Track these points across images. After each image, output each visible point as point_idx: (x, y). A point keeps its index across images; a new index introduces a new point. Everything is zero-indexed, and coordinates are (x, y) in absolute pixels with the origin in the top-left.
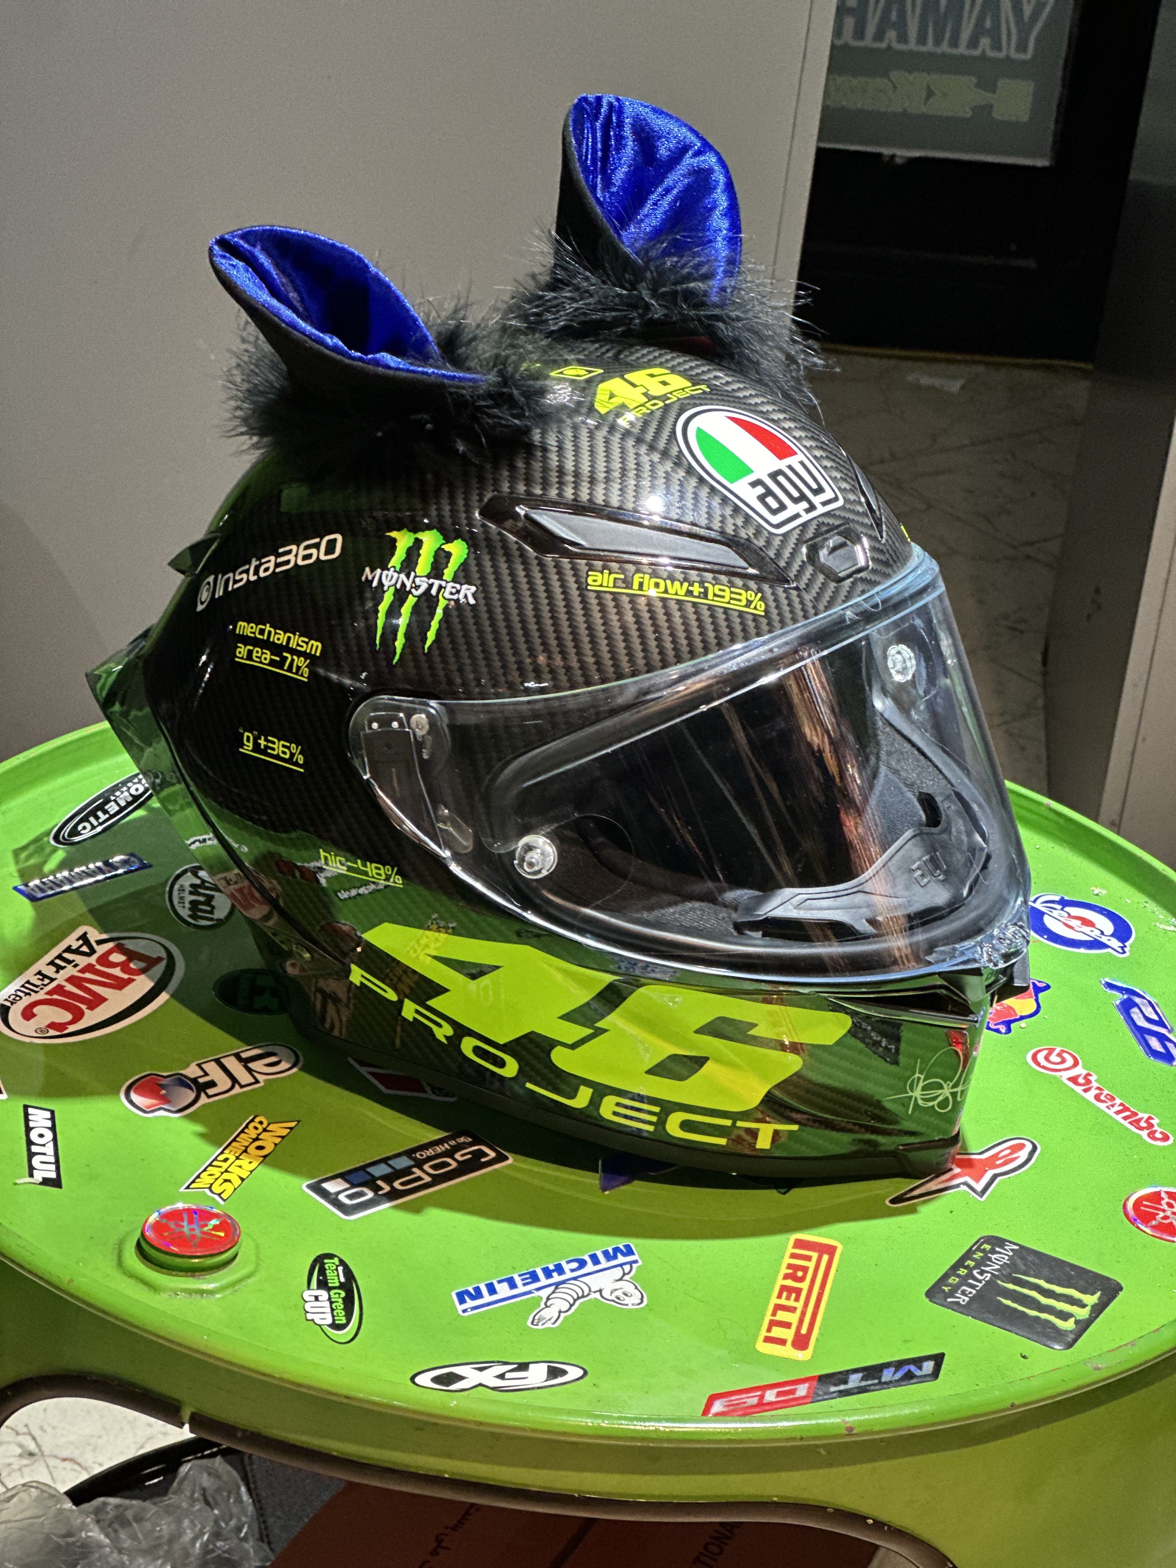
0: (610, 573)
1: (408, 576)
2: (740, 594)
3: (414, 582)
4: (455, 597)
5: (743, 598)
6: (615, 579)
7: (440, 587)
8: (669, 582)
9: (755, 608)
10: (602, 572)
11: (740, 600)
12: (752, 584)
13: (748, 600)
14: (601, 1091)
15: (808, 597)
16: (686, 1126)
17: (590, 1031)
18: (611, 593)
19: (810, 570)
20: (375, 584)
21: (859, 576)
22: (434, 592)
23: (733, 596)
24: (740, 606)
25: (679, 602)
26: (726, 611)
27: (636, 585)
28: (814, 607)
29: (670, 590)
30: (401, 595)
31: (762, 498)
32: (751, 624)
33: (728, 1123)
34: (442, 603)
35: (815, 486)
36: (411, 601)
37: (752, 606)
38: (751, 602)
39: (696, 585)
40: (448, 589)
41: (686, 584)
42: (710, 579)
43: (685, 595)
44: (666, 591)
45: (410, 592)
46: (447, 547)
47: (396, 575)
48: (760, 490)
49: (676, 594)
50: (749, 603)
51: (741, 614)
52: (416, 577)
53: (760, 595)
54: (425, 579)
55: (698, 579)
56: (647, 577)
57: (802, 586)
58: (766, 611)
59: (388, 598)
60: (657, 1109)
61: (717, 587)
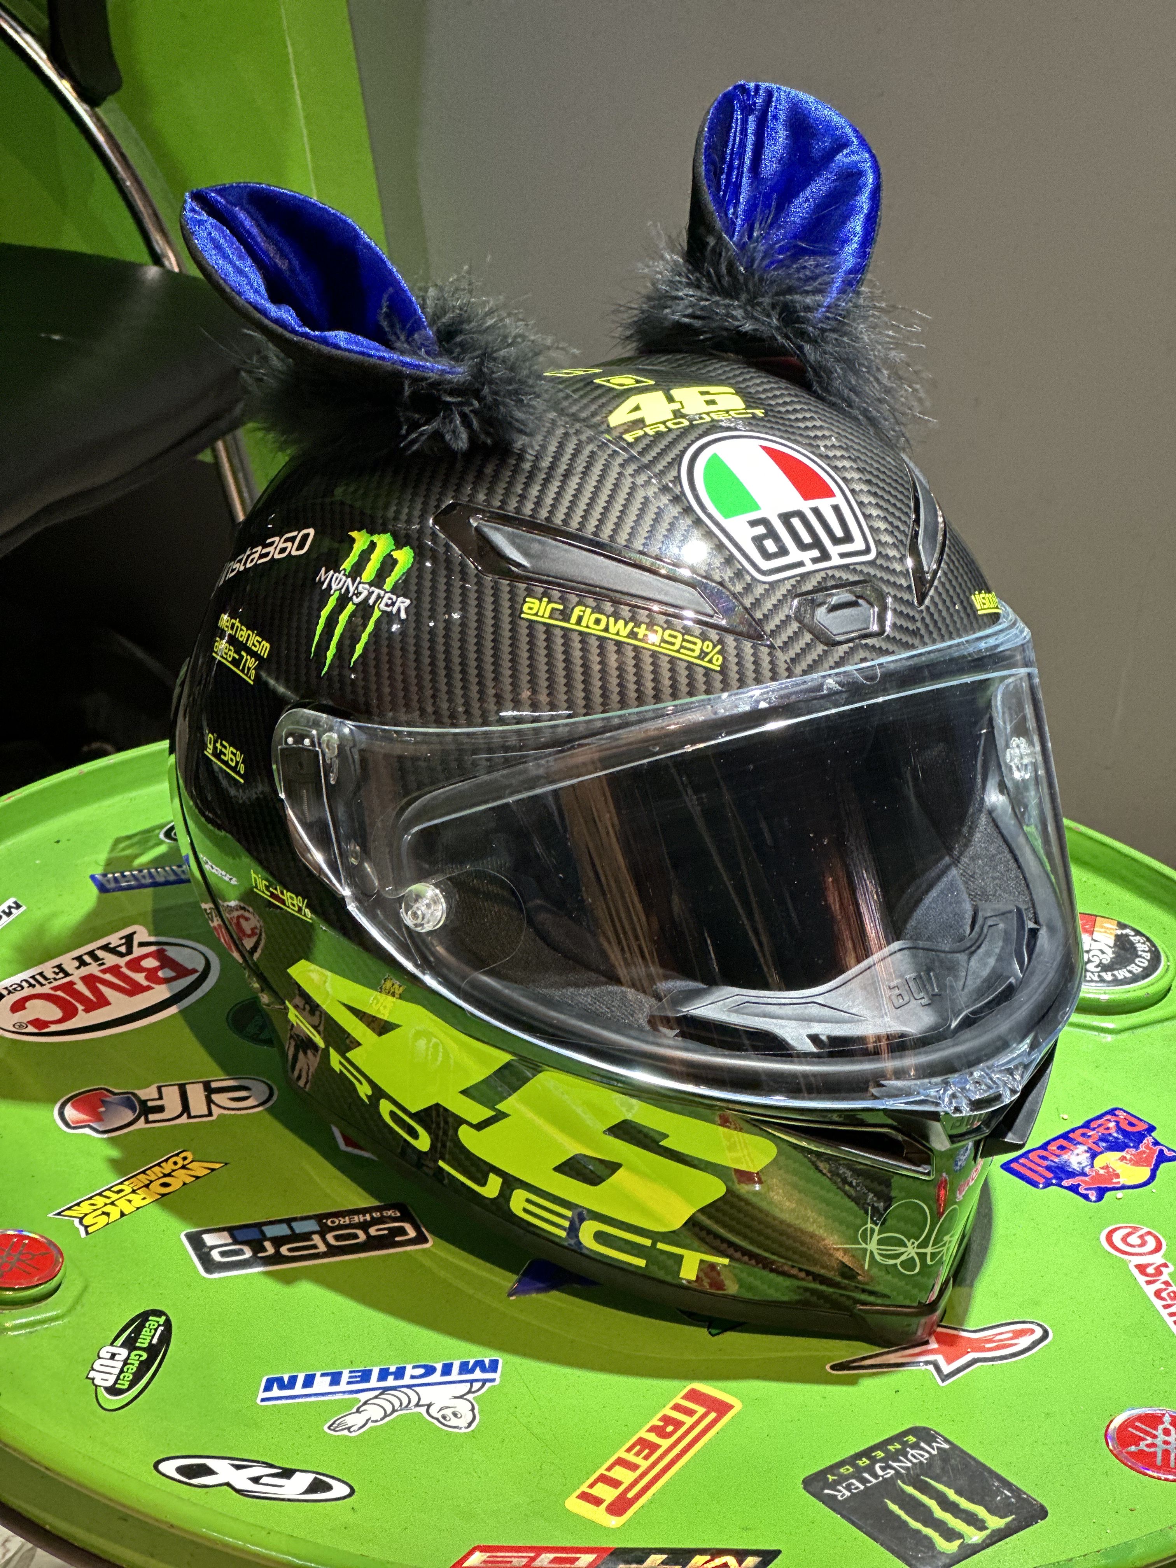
0: (549, 602)
1: (354, 581)
2: (695, 644)
3: (357, 588)
4: (389, 609)
5: (697, 648)
6: (553, 609)
7: (379, 597)
8: (612, 620)
9: (710, 661)
10: (540, 600)
11: (693, 650)
12: (713, 634)
13: (702, 651)
14: (510, 1183)
15: (782, 658)
16: (599, 1237)
17: (491, 1113)
18: (544, 624)
19: (795, 626)
20: (325, 586)
21: (863, 642)
22: (371, 602)
23: (684, 644)
24: (691, 657)
25: (618, 644)
26: (672, 660)
27: (574, 619)
28: (788, 669)
29: (612, 629)
30: (344, 600)
31: (758, 541)
32: (700, 678)
33: (648, 1242)
34: (377, 614)
35: (839, 533)
36: (350, 607)
37: (707, 659)
38: (707, 654)
39: (644, 626)
40: (385, 600)
41: (631, 625)
42: (662, 623)
43: (628, 637)
44: (606, 629)
45: (351, 599)
46: (396, 554)
47: (344, 578)
48: (761, 530)
49: (618, 634)
50: (703, 655)
51: (690, 666)
52: (360, 583)
53: (719, 647)
54: (367, 586)
55: (647, 620)
56: (589, 610)
57: (779, 643)
58: (723, 666)
59: (332, 602)
60: (569, 1214)
61: (668, 632)
